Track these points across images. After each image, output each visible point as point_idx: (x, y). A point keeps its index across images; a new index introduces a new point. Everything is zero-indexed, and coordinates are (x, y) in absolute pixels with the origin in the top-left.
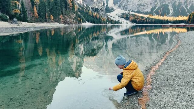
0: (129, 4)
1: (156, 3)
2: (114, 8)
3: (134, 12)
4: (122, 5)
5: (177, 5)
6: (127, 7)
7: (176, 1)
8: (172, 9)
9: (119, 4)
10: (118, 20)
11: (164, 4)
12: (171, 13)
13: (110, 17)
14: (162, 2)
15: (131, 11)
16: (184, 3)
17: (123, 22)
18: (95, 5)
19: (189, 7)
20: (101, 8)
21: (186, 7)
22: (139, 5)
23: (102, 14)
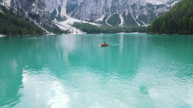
0: (81, 13)
1: (107, 13)
2: (67, 16)
3: (87, 21)
4: (74, 14)
5: (127, 15)
6: (79, 16)
7: (125, 11)
8: (123, 18)
9: (72, 13)
10: (68, 28)
11: (115, 13)
12: (122, 23)
13: (58, 26)
14: (113, 12)
15: (84, 20)
16: (133, 14)
17: (73, 31)
18: (35, 11)
19: (137, 17)
20: (44, 15)
21: (135, 17)
22: (92, 15)
23: (45, 22)
